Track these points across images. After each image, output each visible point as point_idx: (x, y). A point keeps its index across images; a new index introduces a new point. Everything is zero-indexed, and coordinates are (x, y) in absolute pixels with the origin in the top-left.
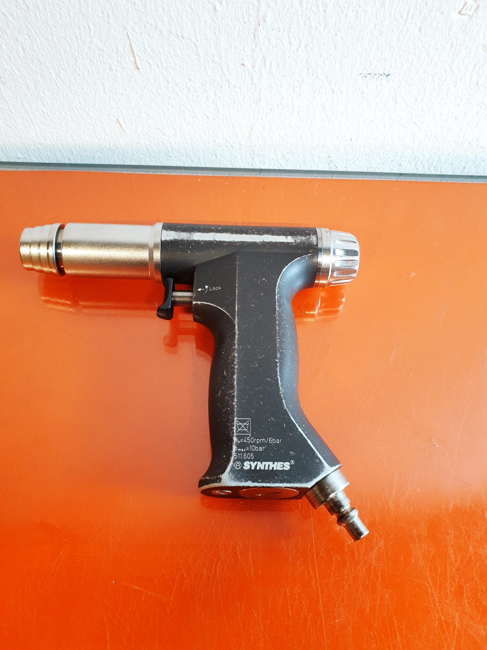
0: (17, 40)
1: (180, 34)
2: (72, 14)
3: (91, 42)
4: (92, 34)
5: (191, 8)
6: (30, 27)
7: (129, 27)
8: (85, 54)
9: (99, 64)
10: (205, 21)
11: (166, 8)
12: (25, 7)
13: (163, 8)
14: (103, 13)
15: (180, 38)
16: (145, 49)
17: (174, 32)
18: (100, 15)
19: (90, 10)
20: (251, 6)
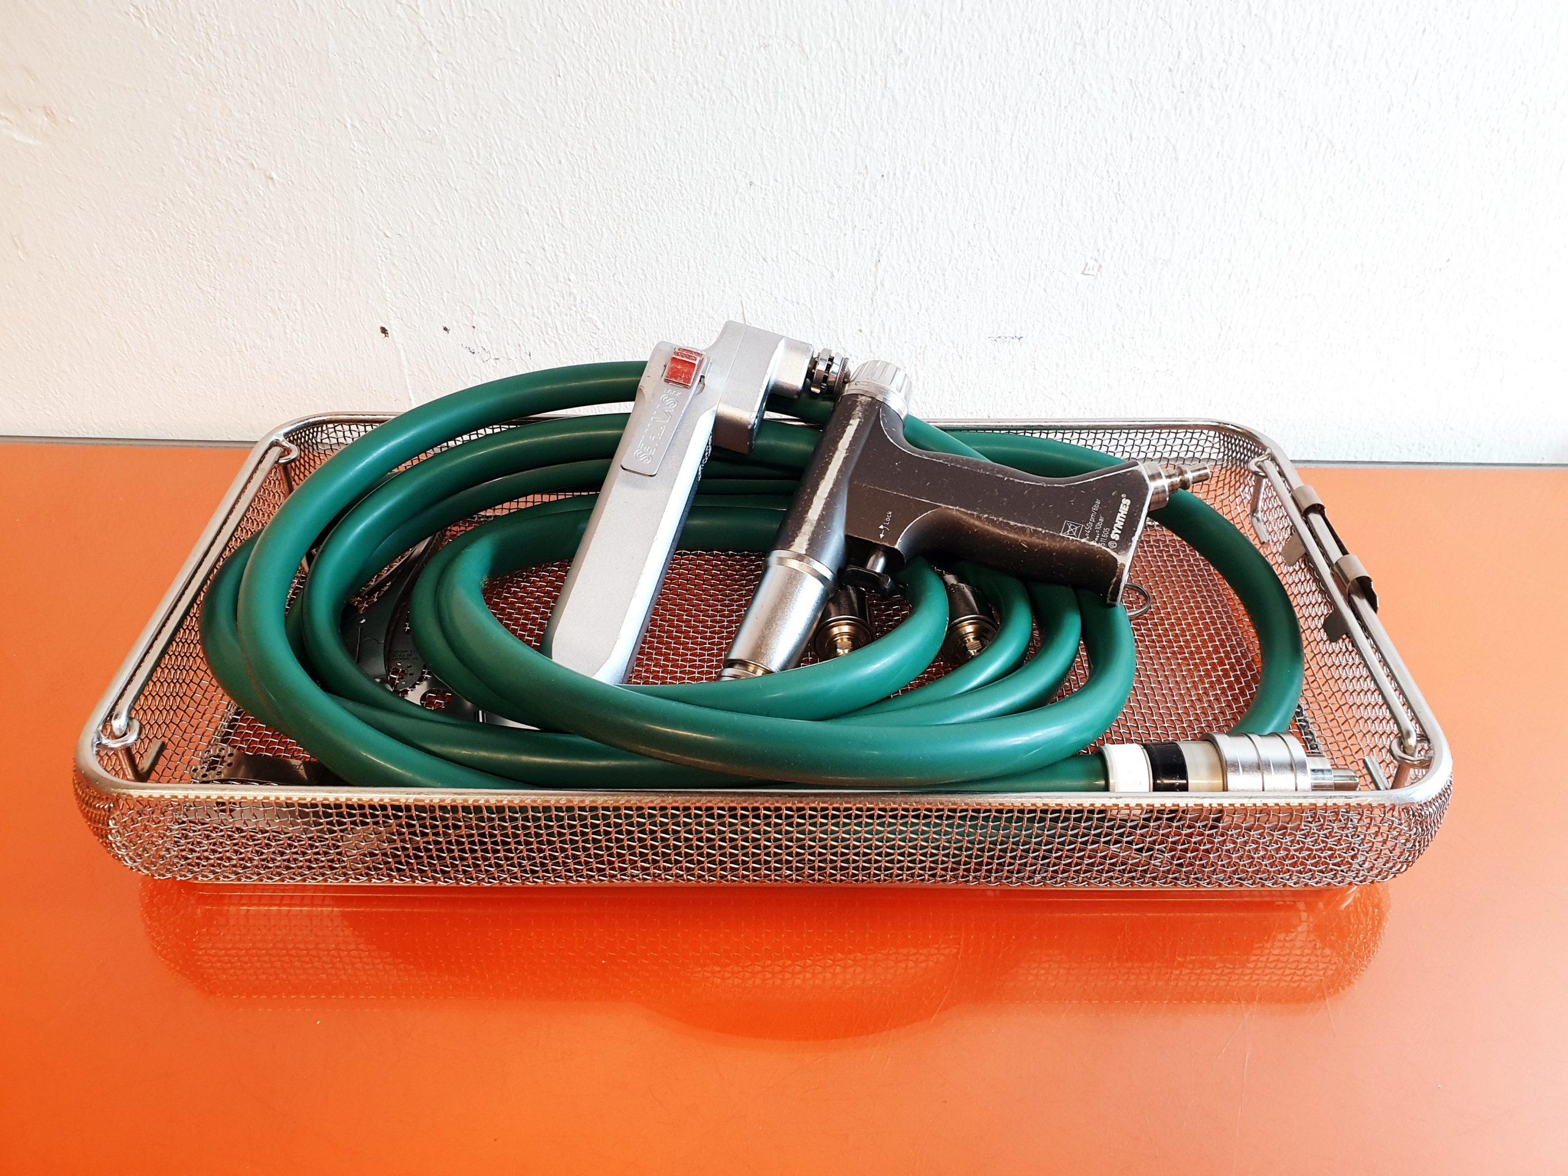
0: (627, 309)
1: (795, 300)
2: (688, 283)
3: (703, 311)
4: (705, 303)
5: (808, 275)
6: (644, 297)
7: (743, 295)
8: (693, 323)
9: (707, 332)
10: (822, 287)
11: (783, 276)
12: (643, 277)
13: (780, 276)
14: (719, 282)
15: (795, 304)
16: (757, 316)
17: (789, 299)
18: (716, 283)
19: (707, 279)
20: (868, 272)
